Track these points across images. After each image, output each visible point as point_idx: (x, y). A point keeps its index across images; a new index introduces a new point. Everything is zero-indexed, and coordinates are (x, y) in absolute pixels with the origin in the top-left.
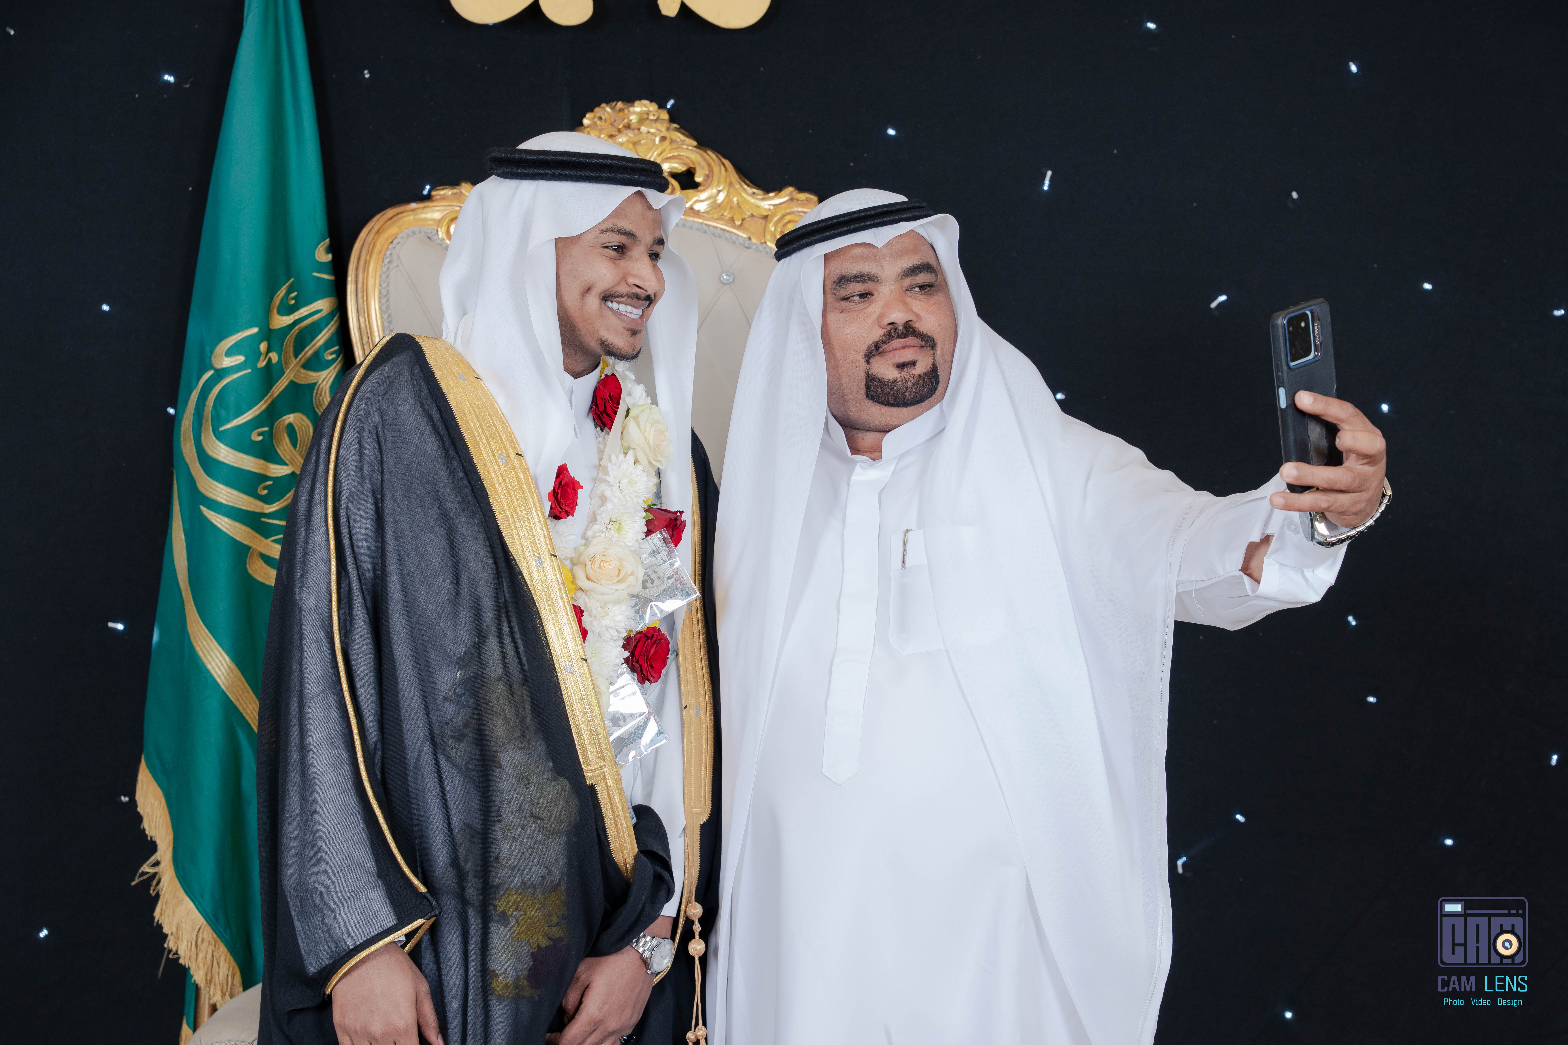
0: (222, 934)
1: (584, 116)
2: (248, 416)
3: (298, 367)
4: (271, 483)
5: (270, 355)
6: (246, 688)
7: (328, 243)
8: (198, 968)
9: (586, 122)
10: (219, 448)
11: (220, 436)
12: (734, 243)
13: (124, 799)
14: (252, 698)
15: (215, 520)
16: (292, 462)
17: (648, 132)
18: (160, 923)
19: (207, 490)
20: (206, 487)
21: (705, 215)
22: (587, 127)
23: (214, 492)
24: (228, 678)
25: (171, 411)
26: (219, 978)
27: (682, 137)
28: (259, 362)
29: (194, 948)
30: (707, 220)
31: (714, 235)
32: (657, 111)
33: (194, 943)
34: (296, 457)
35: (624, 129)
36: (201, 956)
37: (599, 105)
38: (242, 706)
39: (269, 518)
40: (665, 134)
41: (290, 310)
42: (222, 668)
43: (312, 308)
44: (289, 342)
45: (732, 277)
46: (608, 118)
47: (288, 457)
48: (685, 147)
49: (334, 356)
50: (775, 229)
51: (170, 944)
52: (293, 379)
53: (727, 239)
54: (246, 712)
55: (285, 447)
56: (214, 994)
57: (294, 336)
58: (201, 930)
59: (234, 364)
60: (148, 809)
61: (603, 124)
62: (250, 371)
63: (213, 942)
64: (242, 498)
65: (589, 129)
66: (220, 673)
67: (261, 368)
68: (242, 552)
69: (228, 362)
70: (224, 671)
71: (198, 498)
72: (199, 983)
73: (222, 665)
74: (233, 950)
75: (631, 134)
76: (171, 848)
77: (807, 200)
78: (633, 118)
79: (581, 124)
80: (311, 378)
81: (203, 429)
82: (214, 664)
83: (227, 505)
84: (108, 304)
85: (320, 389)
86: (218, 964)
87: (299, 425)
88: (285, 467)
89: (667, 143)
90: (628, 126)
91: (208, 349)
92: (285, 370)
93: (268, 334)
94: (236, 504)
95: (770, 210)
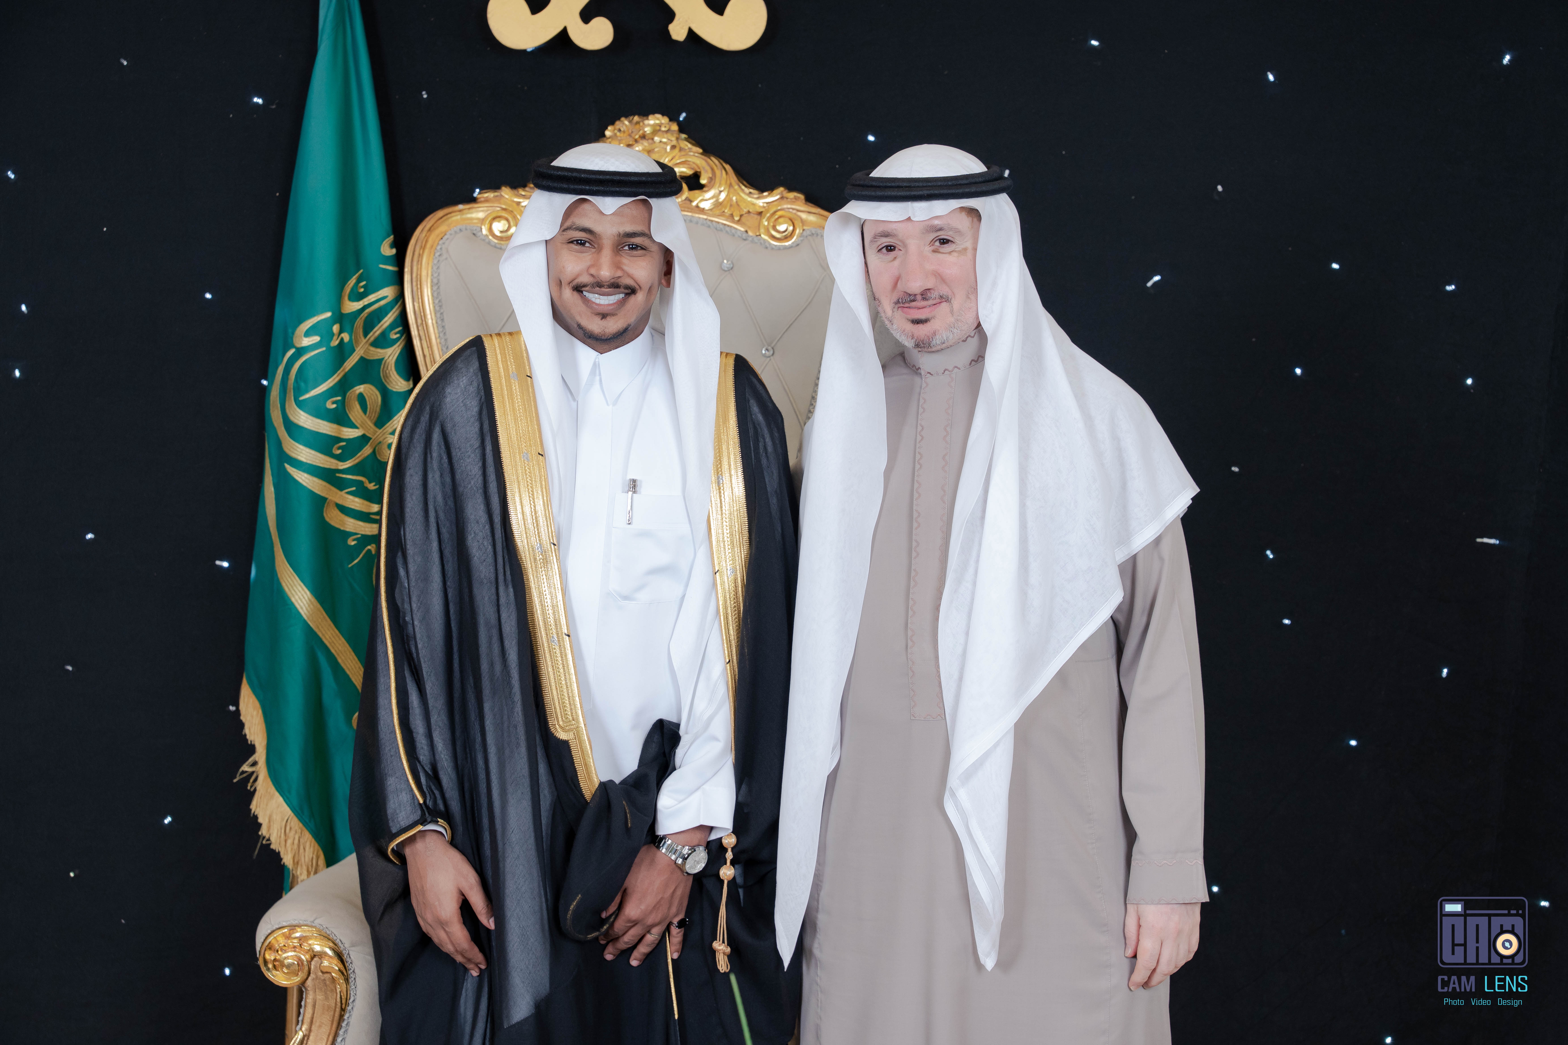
0: (307, 823)
1: (607, 128)
2: (324, 387)
3: (367, 346)
4: (344, 444)
5: (343, 335)
6: (324, 617)
7: (392, 239)
8: (287, 852)
9: (608, 133)
10: (299, 415)
11: (300, 405)
12: (734, 235)
13: (232, 708)
14: (330, 625)
15: (297, 476)
16: (363, 425)
17: (661, 142)
18: (256, 814)
19: (290, 451)
20: (289, 447)
21: (709, 212)
22: (609, 138)
23: (296, 452)
24: (309, 609)
25: (265, 382)
26: (305, 861)
27: (690, 146)
28: (332, 341)
29: (283, 835)
30: (710, 216)
31: (716, 229)
32: (668, 124)
33: (283, 831)
34: (366, 422)
35: (639, 139)
36: (289, 842)
37: (619, 119)
38: (322, 633)
39: (343, 474)
40: (674, 143)
41: (361, 297)
42: (303, 600)
43: (378, 295)
44: (359, 323)
45: (732, 266)
46: (626, 130)
47: (359, 421)
48: (692, 154)
49: (398, 335)
50: (768, 223)
51: (264, 831)
52: (363, 355)
53: (727, 232)
54: (325, 637)
55: (356, 413)
56: (301, 874)
57: (363, 318)
58: (289, 821)
59: (311, 343)
60: (249, 718)
61: (622, 135)
62: (324, 349)
63: (300, 831)
64: (319, 457)
65: (610, 140)
66: (302, 604)
67: (335, 347)
68: (319, 502)
69: (306, 342)
70: (305, 603)
71: (284, 458)
72: (288, 865)
73: (304, 598)
74: (316, 836)
75: (645, 143)
76: (265, 752)
77: (796, 198)
78: (648, 130)
79: (604, 136)
80: (379, 354)
81: (287, 399)
82: (297, 597)
83: (306, 463)
84: (210, 293)
85: (387, 364)
86: (304, 849)
87: (369, 394)
88: (356, 430)
89: (677, 151)
90: (643, 137)
91: (290, 331)
92: (356, 348)
93: (340, 318)
94: (314, 462)
95: (764, 207)
